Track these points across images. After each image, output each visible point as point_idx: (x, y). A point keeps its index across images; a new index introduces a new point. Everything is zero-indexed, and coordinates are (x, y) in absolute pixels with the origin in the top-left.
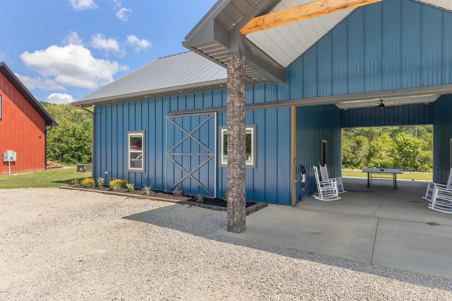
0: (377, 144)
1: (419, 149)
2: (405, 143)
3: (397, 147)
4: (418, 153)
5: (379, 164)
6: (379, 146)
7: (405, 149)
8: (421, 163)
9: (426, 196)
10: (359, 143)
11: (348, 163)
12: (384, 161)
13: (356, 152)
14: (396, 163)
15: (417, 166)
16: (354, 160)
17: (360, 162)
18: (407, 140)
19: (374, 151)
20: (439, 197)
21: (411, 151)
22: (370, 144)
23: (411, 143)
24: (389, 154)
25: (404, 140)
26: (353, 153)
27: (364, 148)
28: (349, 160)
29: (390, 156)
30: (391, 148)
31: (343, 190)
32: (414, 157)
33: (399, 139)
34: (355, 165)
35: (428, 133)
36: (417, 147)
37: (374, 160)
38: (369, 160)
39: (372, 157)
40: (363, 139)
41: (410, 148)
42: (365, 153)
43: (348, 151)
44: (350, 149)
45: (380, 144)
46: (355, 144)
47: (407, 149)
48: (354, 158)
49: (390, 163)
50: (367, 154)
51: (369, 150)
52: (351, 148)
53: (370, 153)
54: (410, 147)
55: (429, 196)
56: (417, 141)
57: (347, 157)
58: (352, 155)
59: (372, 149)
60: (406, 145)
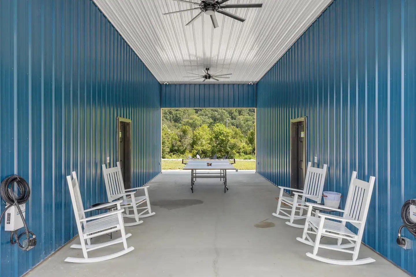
0: (199, 133)
1: (229, 138)
2: (220, 132)
3: (214, 136)
4: (228, 141)
5: (200, 151)
6: (201, 135)
7: (220, 137)
8: (231, 149)
9: (278, 212)
10: (184, 132)
11: (176, 151)
12: (204, 148)
13: (183, 140)
14: (213, 150)
15: (228, 151)
16: (181, 148)
17: (186, 149)
18: (221, 130)
19: (196, 139)
20: (326, 231)
21: (224, 138)
22: (194, 133)
23: (224, 132)
24: (209, 142)
25: (219, 130)
26: (180, 141)
27: (189, 136)
28: (176, 148)
29: (209, 144)
30: (210, 137)
31: (150, 211)
32: (226, 144)
33: (216, 129)
34: (181, 152)
35: (232, 126)
36: (228, 136)
37: (197, 148)
38: (193, 147)
39: (195, 144)
40: (188, 128)
41: (223, 137)
42: (189, 141)
43: (175, 139)
44: (177, 138)
45: (201, 133)
46: (182, 133)
47: (222, 137)
48: (180, 146)
49: (209, 150)
50: (191, 142)
51: (193, 139)
52: (178, 136)
53: (194, 141)
54: (224, 135)
55: (289, 215)
56: (228, 131)
57: (174, 145)
58: (179, 143)
59: (195, 137)
60: (220, 134)
